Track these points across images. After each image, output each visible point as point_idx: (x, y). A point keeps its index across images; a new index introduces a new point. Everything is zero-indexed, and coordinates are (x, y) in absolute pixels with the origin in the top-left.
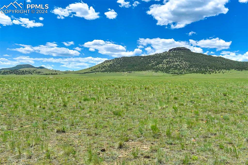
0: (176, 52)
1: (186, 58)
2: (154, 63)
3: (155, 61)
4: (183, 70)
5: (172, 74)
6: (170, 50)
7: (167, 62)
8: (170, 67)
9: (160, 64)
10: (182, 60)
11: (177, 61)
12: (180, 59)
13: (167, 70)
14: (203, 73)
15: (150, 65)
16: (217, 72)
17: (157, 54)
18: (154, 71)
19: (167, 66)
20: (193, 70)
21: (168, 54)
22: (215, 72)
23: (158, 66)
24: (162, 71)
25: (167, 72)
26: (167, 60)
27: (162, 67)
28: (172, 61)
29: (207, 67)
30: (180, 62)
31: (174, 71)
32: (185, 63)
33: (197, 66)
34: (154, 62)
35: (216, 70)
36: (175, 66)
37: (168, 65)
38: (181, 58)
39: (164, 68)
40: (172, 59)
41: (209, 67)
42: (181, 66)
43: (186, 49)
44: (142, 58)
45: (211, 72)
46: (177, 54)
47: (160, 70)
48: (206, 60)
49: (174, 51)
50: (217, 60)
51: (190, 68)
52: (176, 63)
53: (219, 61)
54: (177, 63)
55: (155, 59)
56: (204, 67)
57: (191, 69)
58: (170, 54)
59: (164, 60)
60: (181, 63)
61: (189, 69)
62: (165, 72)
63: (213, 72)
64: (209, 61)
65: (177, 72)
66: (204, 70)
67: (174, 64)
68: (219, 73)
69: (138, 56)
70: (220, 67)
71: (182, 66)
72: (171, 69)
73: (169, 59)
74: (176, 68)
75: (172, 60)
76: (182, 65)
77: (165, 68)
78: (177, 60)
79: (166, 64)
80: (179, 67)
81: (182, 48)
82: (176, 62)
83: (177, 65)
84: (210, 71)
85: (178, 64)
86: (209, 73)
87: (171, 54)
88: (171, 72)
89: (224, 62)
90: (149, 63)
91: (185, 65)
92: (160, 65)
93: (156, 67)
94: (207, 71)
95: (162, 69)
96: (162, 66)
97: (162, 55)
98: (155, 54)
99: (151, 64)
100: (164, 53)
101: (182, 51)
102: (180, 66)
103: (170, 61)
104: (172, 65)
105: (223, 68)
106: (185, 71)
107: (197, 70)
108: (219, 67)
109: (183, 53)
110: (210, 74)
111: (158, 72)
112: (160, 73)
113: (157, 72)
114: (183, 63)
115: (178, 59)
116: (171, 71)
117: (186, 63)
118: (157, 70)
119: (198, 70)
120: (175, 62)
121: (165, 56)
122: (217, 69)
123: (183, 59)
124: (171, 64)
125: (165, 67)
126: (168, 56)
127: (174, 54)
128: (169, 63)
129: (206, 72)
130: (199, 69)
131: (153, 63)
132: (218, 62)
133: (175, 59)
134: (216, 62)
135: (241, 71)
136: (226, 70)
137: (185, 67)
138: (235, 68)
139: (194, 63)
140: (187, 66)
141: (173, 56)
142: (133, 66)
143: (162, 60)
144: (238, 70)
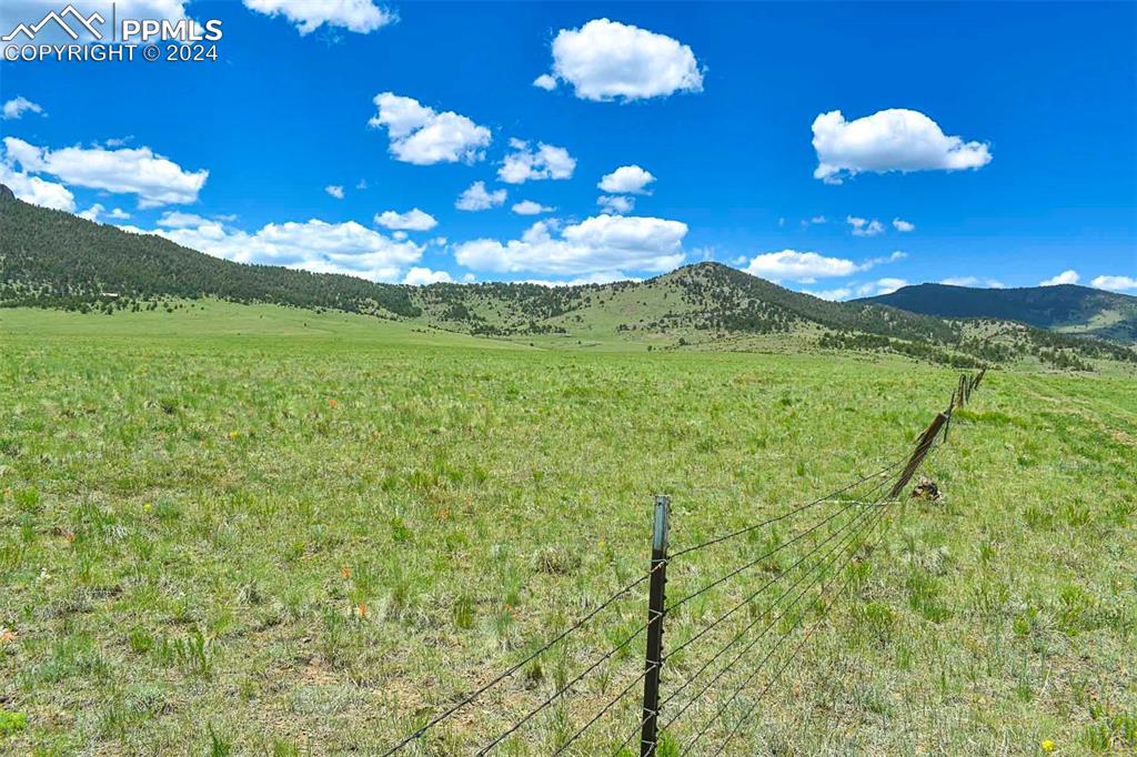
14: (73, 310)
16: (143, 305)
20: (22, 290)
22: (130, 306)
29: (96, 280)
33: (42, 273)
35: (138, 295)
41: (104, 278)
45: (113, 304)
48: (92, 244)
50: (144, 251)
51: (10, 281)
53: (149, 254)
56: (83, 278)
57: (15, 286)
61: (4, 285)
63: (124, 306)
64: (103, 251)
66: (78, 292)
68: (152, 309)
70: (154, 281)
84: (107, 301)
86: (103, 309)
89: (172, 261)
94: (93, 301)
105: (169, 287)
107: (46, 290)
108: (152, 285)
110: (110, 313)
119: (50, 290)
122: (140, 291)
129: (89, 305)
130: (55, 287)
132: (148, 258)
134: (139, 260)
135: (245, 304)
136: (183, 298)
138: (220, 290)
139: (31, 258)
144: (232, 301)
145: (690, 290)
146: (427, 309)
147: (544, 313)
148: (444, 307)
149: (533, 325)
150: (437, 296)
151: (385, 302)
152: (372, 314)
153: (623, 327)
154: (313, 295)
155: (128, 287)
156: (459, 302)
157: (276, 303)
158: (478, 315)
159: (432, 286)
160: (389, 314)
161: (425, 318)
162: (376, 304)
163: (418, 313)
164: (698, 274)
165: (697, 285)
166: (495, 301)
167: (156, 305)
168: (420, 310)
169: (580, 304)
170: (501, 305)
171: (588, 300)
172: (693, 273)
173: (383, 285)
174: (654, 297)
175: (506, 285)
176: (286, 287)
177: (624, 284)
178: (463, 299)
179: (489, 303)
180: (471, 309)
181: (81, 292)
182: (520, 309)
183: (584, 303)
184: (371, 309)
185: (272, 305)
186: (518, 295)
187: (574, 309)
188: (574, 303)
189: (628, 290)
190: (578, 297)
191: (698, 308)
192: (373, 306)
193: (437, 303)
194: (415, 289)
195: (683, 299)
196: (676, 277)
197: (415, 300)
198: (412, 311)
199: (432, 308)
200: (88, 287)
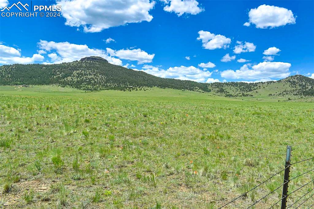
0: (90, 62)
1: (102, 70)
2: (60, 75)
3: (62, 73)
4: (98, 85)
5: (84, 89)
6: (82, 60)
7: (78, 74)
8: (82, 81)
10: (97, 73)
12: (94, 72)
13: (77, 85)
14: (122, 90)
15: (55, 77)
16: (138, 89)
17: (66, 63)
18: (60, 85)
19: (77, 79)
20: (110, 85)
21: (79, 64)
22: (135, 89)
23: (65, 79)
24: (71, 86)
25: (78, 87)
26: (78, 72)
27: (71, 81)
28: (84, 73)
29: (127, 83)
30: (95, 75)
31: (87, 87)
33: (115, 81)
34: (60, 74)
35: (137, 87)
36: (88, 80)
37: (79, 79)
38: (96, 71)
40: (84, 71)
41: (129, 82)
42: (96, 80)
43: (102, 60)
44: (44, 68)
45: (131, 89)
46: (91, 64)
47: (69, 85)
48: (126, 74)
49: (87, 61)
50: (139, 75)
51: (107, 83)
52: (89, 77)
54: (90, 77)
55: (62, 69)
56: (124, 82)
57: (108, 85)
59: (75, 72)
60: (95, 76)
61: (106, 84)
62: (76, 88)
63: (134, 89)
64: (129, 76)
65: (91, 87)
67: (87, 77)
69: (38, 64)
71: (97, 81)
72: (83, 84)
73: (80, 71)
74: (89, 83)
75: (84, 72)
76: (97, 79)
77: (75, 83)
78: (91, 73)
79: (76, 77)
80: (93, 82)
81: (98, 58)
82: (90, 75)
85: (92, 78)
86: (129, 90)
87: (84, 65)
88: (83, 88)
89: (145, 78)
90: (53, 74)
91: (101, 79)
92: (69, 78)
93: (63, 80)
94: (126, 88)
95: (72, 83)
97: (71, 65)
98: (63, 63)
99: (57, 76)
100: (74, 63)
101: (97, 62)
102: (94, 80)
103: (82, 74)
104: (84, 79)
105: (145, 84)
106: (101, 87)
107: (115, 85)
108: (141, 84)
109: (98, 64)
110: (130, 91)
111: (66, 87)
112: (68, 89)
114: (98, 76)
116: (83, 87)
117: (102, 76)
118: (64, 84)
120: (89, 75)
121: (76, 67)
122: (138, 85)
123: (99, 72)
124: (83, 77)
125: (76, 81)
126: (80, 67)
127: (88, 65)
128: (80, 75)
130: (117, 85)
131: (59, 74)
132: (140, 77)
133: (89, 71)
134: (137, 77)
135: (164, 89)
136: (148, 87)
137: (100, 81)
138: (158, 85)
139: (112, 78)
140: (103, 80)
141: (85, 68)
142: (30, 78)
143: (72, 72)
144: (160, 88)
145: (292, 83)
146: (212, 89)
147: (246, 90)
148: (217, 89)
149: (243, 94)
150: (215, 86)
151: (201, 88)
152: (197, 91)
153: (270, 95)
154: (181, 86)
156: (222, 87)
158: (227, 91)
159: (214, 83)
160: (202, 91)
161: (212, 92)
162: (198, 88)
163: (210, 91)
164: (294, 78)
165: (294, 82)
166: (232, 87)
167: (141, 89)
169: (257, 88)
170: (234, 88)
171: (260, 87)
172: (293, 78)
173: (200, 83)
174: (280, 85)
175: (235, 83)
176: (174, 84)
177: (271, 82)
178: (223, 87)
179: (230, 88)
180: (225, 90)
181: (124, 86)
182: (239, 89)
183: (259, 88)
184: (197, 90)
185: (171, 89)
186: (239, 85)
187: (256, 89)
188: (255, 88)
189: (272, 84)
190: (257, 86)
191: (294, 89)
193: (215, 88)
194: (209, 84)
195: (289, 86)
196: (287, 80)
197: (209, 87)
198: (208, 90)
199: (214, 89)
200: (125, 84)
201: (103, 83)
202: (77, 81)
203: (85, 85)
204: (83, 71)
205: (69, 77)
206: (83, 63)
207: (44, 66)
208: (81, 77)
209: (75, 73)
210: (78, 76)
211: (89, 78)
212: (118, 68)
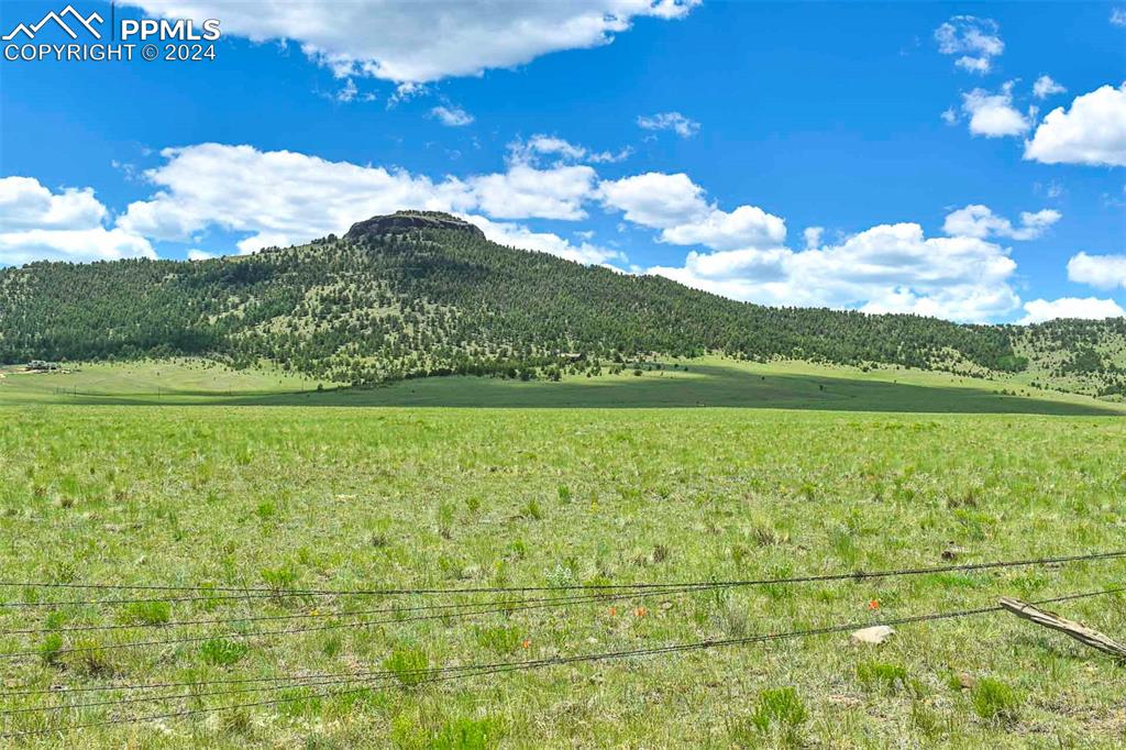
0: (394, 240)
2: (242, 307)
3: (252, 298)
4: (415, 355)
6: (357, 230)
7: (323, 300)
8: (342, 335)
9: (279, 314)
10: (418, 292)
11: (389, 299)
12: (405, 287)
13: (312, 357)
15: (212, 320)
17: (277, 250)
18: (227, 358)
19: (318, 326)
20: (476, 354)
21: (340, 252)
22: (589, 370)
23: (260, 330)
24: (282, 362)
25: (310, 367)
26: (328, 290)
27: (284, 338)
28: (355, 296)
30: (405, 303)
31: (357, 363)
32: (437, 309)
33: (503, 330)
34: (242, 302)
36: (369, 332)
37: (325, 325)
39: (297, 344)
40: (359, 282)
42: (409, 330)
43: (453, 226)
44: (171, 276)
46: (397, 252)
47: (271, 355)
48: (572, 292)
49: (378, 237)
50: (636, 297)
51: (463, 343)
52: (378, 313)
53: (643, 299)
54: (384, 312)
56: (551, 336)
57: (469, 349)
58: (353, 253)
59: (313, 291)
60: (408, 310)
61: (455, 349)
62: (300, 369)
63: (582, 369)
64: (584, 300)
65: (373, 366)
66: (543, 354)
67: (367, 315)
69: (144, 259)
71: (416, 332)
72: (343, 348)
73: (341, 284)
74: (374, 344)
75: (358, 288)
76: (416, 323)
77: (302, 345)
78: (389, 295)
79: (314, 315)
80: (392, 337)
81: (432, 219)
82: (384, 301)
83: (382, 320)
85: (389, 317)
87: (361, 255)
88: (336, 370)
89: (670, 309)
90: (207, 307)
91: (434, 321)
92: (279, 325)
93: (248, 334)
95: (287, 346)
96: (288, 330)
97: (301, 256)
98: (263, 251)
99: (224, 315)
100: (316, 247)
101: (429, 237)
102: (400, 330)
103: (346, 300)
104: (353, 322)
105: (658, 343)
107: (504, 353)
111: (251, 370)
112: (262, 376)
113: (248, 363)
114: (421, 310)
115: (392, 287)
116: (341, 363)
117: (443, 309)
118: (248, 354)
119: (509, 353)
120: (376, 305)
121: (321, 267)
123: (429, 287)
124: (345, 316)
125: (309, 337)
126: (342, 266)
128: (335, 308)
131: (235, 307)
132: (641, 307)
133: (379, 286)
134: (628, 308)
135: (761, 361)
136: (675, 357)
137: (429, 333)
138: (728, 343)
139: (490, 313)
140: (445, 329)
141: (367, 268)
142: (95, 327)
143: (299, 290)
144: (743, 358)
146: (1037, 359)
148: (1063, 356)
150: (1054, 340)
151: (971, 351)
152: (947, 369)
154: (863, 345)
155: (606, 344)
156: (1089, 346)
157: (805, 359)
158: (1118, 365)
159: (1048, 325)
160: (976, 369)
161: (1032, 373)
162: (959, 355)
163: (1021, 365)
168: (1025, 361)
173: (972, 326)
176: (826, 337)
178: (1095, 342)
180: (1107, 357)
181: (547, 353)
184: (949, 363)
185: (800, 361)
192: (952, 357)
193: (1053, 349)
194: (1021, 330)
197: (1020, 346)
198: (1013, 364)
199: (1045, 358)
200: (556, 346)
201: (445, 340)
202: (315, 336)
203: (352, 356)
204: (353, 286)
205: (281, 318)
206: (358, 247)
207: (172, 270)
208: (338, 318)
209: (312, 296)
210: (322, 312)
211: (374, 319)
212: (533, 263)
